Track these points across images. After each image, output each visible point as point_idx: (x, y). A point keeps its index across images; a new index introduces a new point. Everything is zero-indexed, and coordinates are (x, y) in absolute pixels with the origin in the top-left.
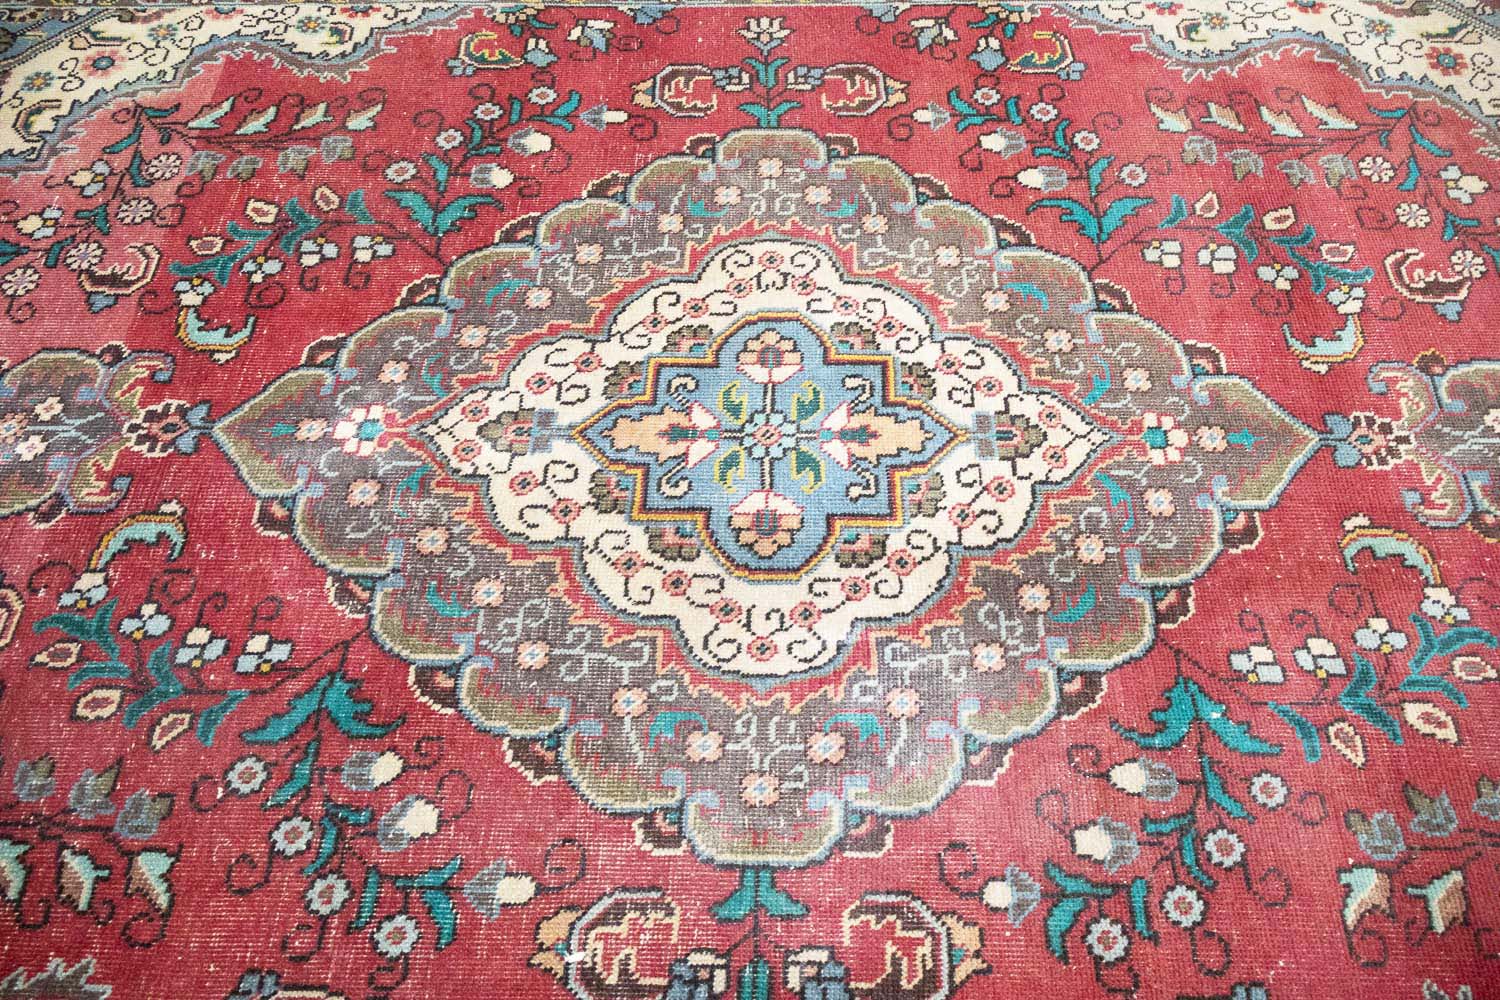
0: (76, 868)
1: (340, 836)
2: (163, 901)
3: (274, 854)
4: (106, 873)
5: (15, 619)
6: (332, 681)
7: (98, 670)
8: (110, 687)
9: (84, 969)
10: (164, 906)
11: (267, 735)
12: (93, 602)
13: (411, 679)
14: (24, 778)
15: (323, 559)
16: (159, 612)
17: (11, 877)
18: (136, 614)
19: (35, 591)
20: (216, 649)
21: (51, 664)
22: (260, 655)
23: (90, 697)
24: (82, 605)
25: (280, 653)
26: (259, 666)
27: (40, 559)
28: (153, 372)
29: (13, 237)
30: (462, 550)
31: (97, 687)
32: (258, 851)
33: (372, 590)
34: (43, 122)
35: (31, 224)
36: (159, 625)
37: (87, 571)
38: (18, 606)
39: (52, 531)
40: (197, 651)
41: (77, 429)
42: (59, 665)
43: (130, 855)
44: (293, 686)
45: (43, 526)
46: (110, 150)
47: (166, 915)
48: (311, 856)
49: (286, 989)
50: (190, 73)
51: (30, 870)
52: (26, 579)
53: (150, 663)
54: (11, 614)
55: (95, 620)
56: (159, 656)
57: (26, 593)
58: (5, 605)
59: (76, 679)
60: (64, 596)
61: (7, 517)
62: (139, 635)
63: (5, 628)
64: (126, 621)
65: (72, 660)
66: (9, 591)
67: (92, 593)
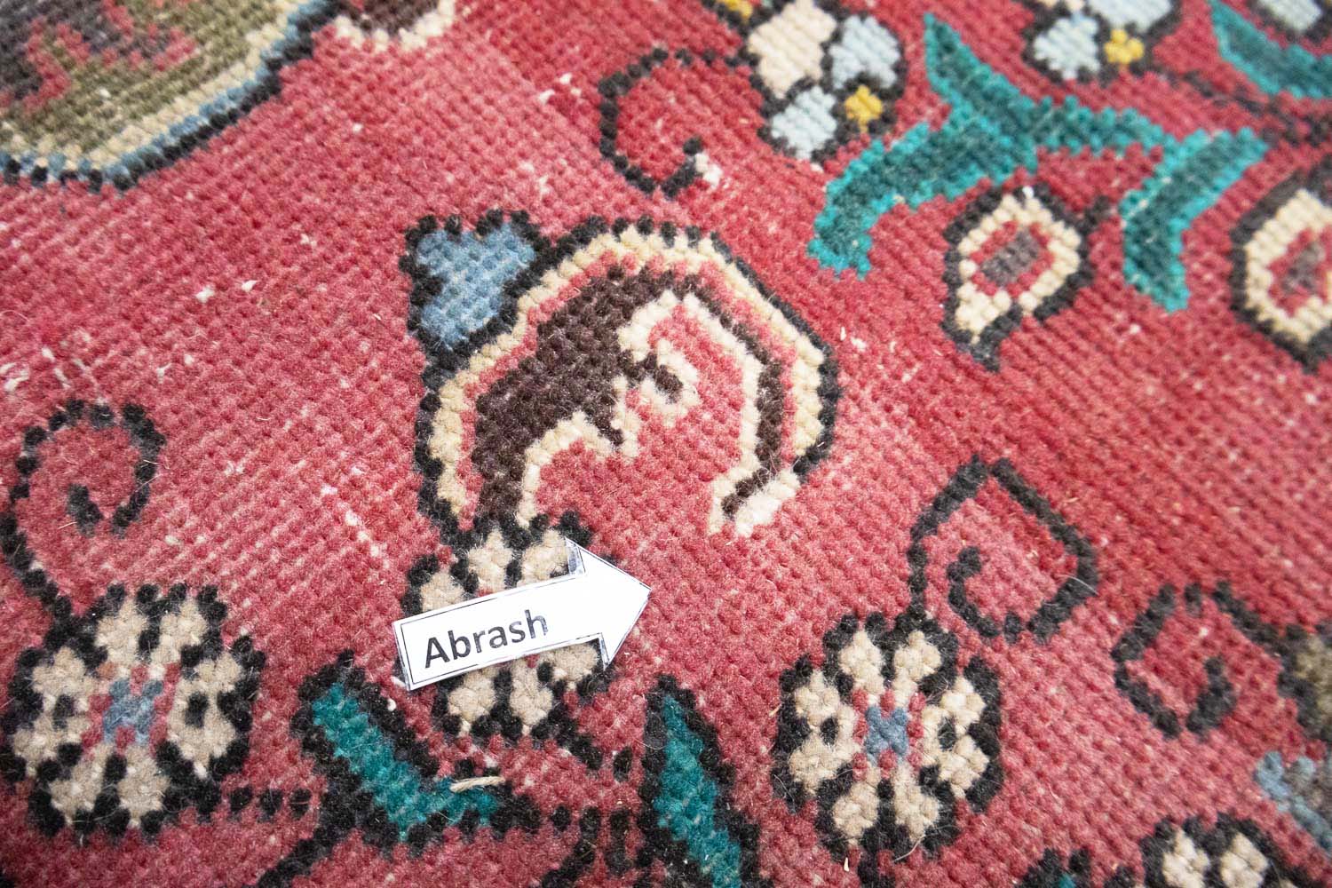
5: (739, 287)
7: (1169, 202)
8: (1267, 209)
12: (889, 78)
19: (683, 182)
21: (1029, 301)
24: (865, 106)
27: (562, 103)
31: (1247, 230)
37: (743, 27)
38: (692, 255)
42: (1047, 284)
45: (430, 27)
52: (611, 192)
53: (1265, 86)
54: (706, 289)
55: (962, 109)
56: (1251, 52)
57: (663, 206)
58: (650, 285)
59: (1151, 262)
60: (780, 125)
61: (269, 89)
62: (1125, 51)
63: (753, 342)
64: (1045, 47)
65: (1065, 246)
66: (604, 243)
67: (847, 65)
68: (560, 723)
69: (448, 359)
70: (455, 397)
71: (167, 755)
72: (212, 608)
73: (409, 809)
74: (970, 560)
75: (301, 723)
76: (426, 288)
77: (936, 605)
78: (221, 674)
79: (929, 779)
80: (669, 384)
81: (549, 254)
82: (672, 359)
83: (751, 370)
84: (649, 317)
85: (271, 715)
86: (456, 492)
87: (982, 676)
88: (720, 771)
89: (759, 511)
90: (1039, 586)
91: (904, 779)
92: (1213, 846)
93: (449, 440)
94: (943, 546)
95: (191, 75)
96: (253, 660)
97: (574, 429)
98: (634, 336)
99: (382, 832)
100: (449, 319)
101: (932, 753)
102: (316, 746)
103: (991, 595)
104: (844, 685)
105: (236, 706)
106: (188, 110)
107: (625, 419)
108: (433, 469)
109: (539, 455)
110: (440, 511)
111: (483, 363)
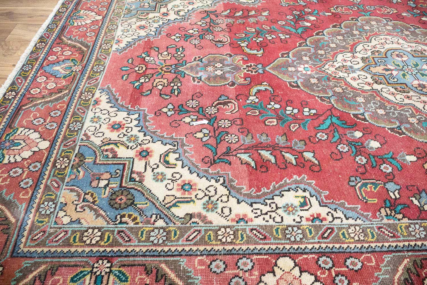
0: (288, 156)
1: (356, 148)
2: (316, 162)
3: (341, 152)
4: (297, 157)
5: (237, 105)
6: (331, 117)
7: (266, 115)
8: (272, 119)
9: (304, 177)
10: (317, 163)
11: (321, 128)
12: (256, 102)
13: (352, 116)
14: (260, 137)
15: (312, 93)
16: (275, 103)
17: (271, 158)
18: (270, 104)
19: (239, 100)
20: (296, 111)
21: (252, 114)
22: (309, 112)
23: (268, 121)
24: (253, 103)
25: (313, 111)
26: (310, 114)
27: (236, 94)
28: (243, 59)
29: (188, 33)
30: (347, 91)
31: (269, 119)
32: (336, 151)
33: (329, 99)
34: (182, 13)
35: (191, 31)
36: (277, 106)
37: (250, 96)
38: (235, 103)
39: (235, 88)
40: (291, 111)
41: (230, 69)
42: (255, 115)
43: (301, 153)
44: (322, 118)
45: (232, 87)
46: (203, 18)
47: (319, 165)
48: (350, 152)
49: (363, 180)
50: (215, 5)
51: (275, 157)
52: (235, 98)
53: (280, 114)
54: (235, 105)
55: (259, 106)
56: (281, 112)
57: (237, 100)
58: (232, 103)
59: (262, 117)
60: (247, 101)
61: (221, 86)
62: (273, 108)
63: (235, 108)
64: (268, 106)
65: (258, 113)
66: (232, 100)
67: (255, 100)
68: (210, 115)
69: (219, 100)
70: (217, 102)
71: (193, 106)
72: (199, 102)
73: (201, 112)
74: (236, 121)
75: (199, 108)
76: (220, 97)
77: (232, 122)
78: (197, 105)
79: (225, 126)
80: (229, 107)
81: (228, 99)
82: (230, 107)
83: (234, 108)
84: (230, 104)
85: (198, 107)
86: (214, 105)
87: (232, 125)
88: (215, 120)
89: (228, 113)
90: (239, 124)
91: (224, 125)
92: (236, 135)
93: (215, 103)
94: (235, 120)
95: (217, 83)
96: (199, 105)
97: (222, 106)
98: (229, 104)
99: (199, 113)
100: (220, 99)
101: (226, 125)
102: (199, 110)
103: (235, 123)
104: (224, 121)
105: (197, 106)
106: (216, 85)
107: (225, 107)
108: (214, 103)
109: (219, 106)
110: (212, 105)
111: (220, 101)
